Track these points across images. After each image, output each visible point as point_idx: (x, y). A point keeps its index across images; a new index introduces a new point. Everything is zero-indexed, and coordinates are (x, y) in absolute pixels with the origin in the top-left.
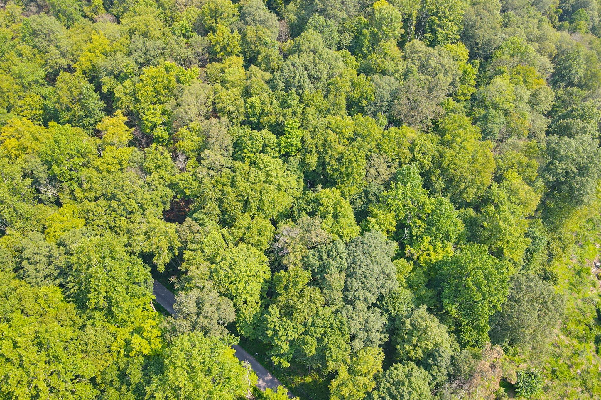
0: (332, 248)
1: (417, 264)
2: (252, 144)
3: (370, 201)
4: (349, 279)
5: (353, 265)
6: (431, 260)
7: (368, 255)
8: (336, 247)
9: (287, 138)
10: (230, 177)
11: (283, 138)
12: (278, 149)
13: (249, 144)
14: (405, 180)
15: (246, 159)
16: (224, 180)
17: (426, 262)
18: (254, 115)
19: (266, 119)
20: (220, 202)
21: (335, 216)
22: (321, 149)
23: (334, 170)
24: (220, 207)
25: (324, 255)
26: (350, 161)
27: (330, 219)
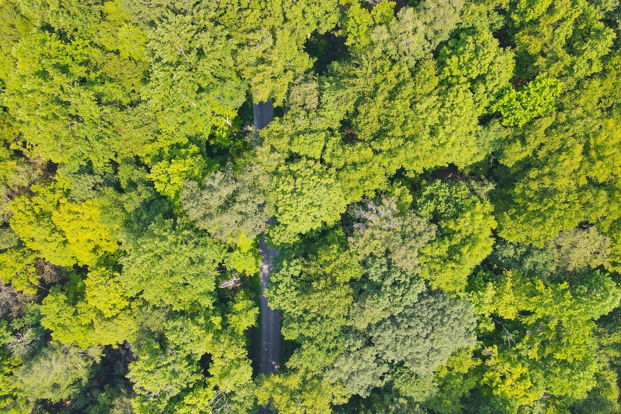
0: (405, 283)
1: (481, 370)
2: (471, 60)
3: (520, 263)
4: (389, 322)
5: (405, 320)
6: (497, 387)
7: (430, 328)
8: (409, 289)
9: (518, 99)
10: (401, 78)
11: (513, 93)
12: (492, 99)
13: (467, 56)
14: (584, 299)
15: (446, 69)
16: (391, 76)
17: (491, 381)
18: (522, 14)
19: (525, 39)
20: (361, 100)
21: (453, 250)
22: (542, 154)
23: (523, 195)
24: (356, 105)
25: (388, 282)
26: (552, 209)
27: (443, 249)
